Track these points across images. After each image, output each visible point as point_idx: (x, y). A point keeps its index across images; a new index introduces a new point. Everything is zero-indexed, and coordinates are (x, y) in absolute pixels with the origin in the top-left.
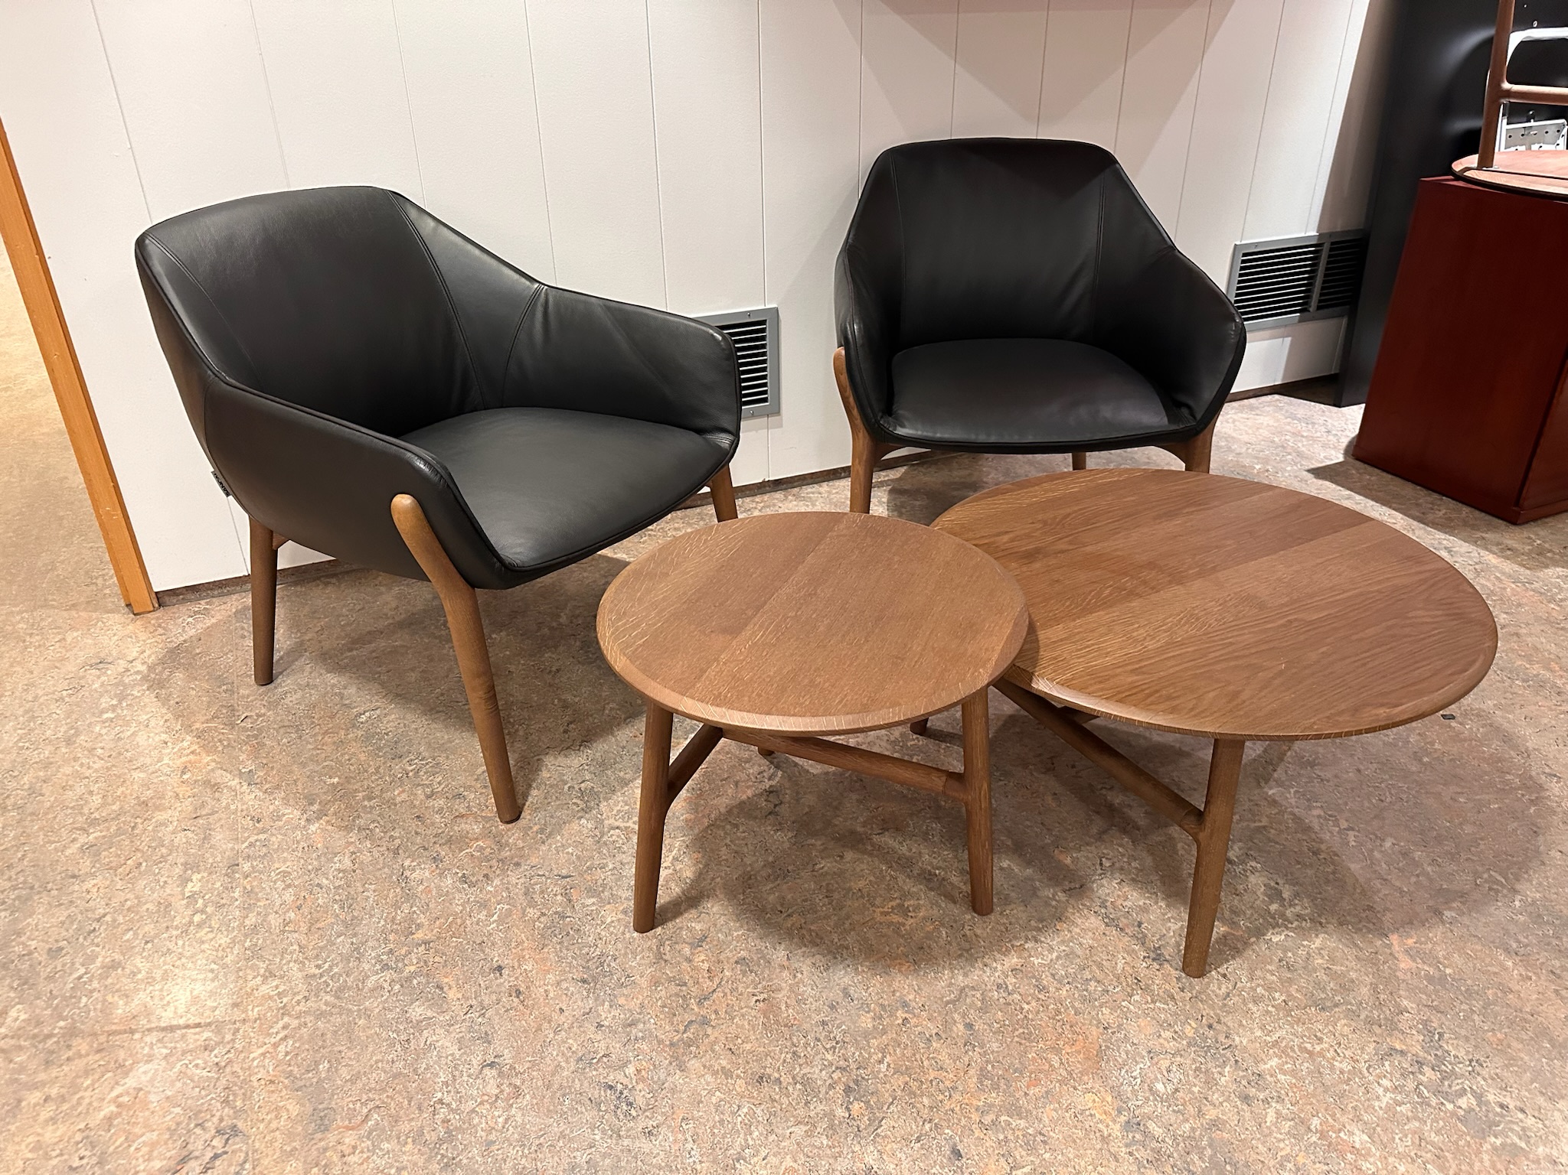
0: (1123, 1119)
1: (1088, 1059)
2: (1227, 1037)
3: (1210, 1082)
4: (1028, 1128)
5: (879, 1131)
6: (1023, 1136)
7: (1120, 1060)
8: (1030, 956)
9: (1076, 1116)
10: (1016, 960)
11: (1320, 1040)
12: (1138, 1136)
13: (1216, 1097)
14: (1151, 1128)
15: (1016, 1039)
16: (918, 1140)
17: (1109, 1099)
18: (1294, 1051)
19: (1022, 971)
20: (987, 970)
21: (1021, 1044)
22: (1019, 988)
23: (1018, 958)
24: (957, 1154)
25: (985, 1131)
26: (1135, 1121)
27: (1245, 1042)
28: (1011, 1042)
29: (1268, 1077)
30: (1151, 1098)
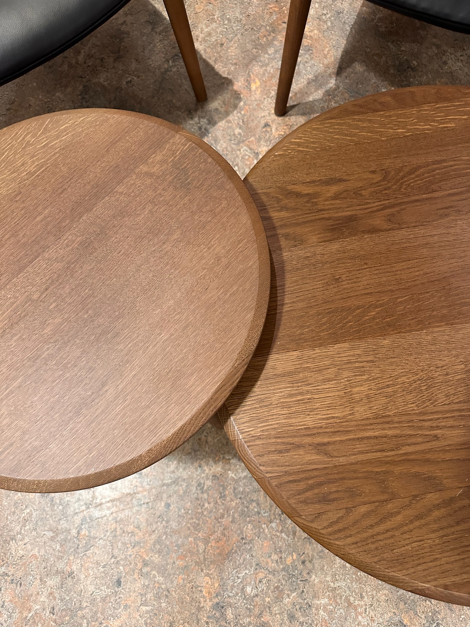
0: (216, 600)
1: (220, 554)
2: (308, 573)
3: (279, 599)
4: (163, 584)
5: (87, 552)
6: (159, 588)
7: (238, 563)
8: (229, 470)
9: (192, 588)
10: (219, 469)
11: (362, 597)
12: (217, 614)
13: (276, 609)
14: (228, 612)
15: (189, 525)
16: (104, 567)
17: (216, 585)
18: (341, 598)
19: (218, 479)
20: (199, 470)
21: (189, 529)
22: (210, 490)
23: (221, 468)
24: (119, 583)
25: (140, 576)
26: (222, 604)
27: (316, 581)
28: (185, 525)
29: (314, 609)
30: (239, 595)
